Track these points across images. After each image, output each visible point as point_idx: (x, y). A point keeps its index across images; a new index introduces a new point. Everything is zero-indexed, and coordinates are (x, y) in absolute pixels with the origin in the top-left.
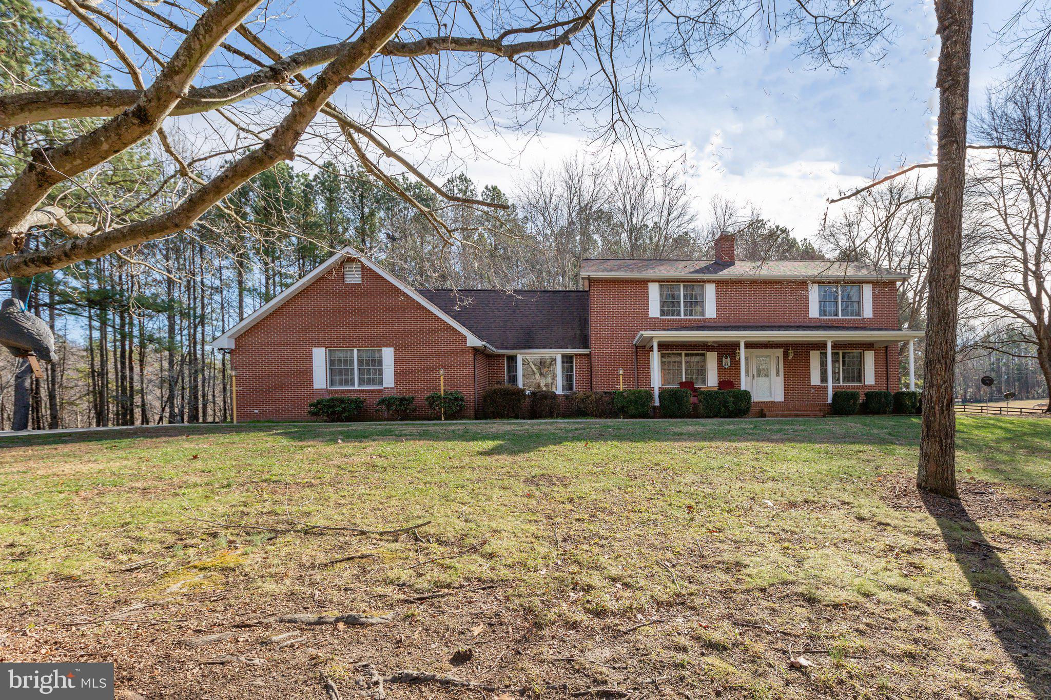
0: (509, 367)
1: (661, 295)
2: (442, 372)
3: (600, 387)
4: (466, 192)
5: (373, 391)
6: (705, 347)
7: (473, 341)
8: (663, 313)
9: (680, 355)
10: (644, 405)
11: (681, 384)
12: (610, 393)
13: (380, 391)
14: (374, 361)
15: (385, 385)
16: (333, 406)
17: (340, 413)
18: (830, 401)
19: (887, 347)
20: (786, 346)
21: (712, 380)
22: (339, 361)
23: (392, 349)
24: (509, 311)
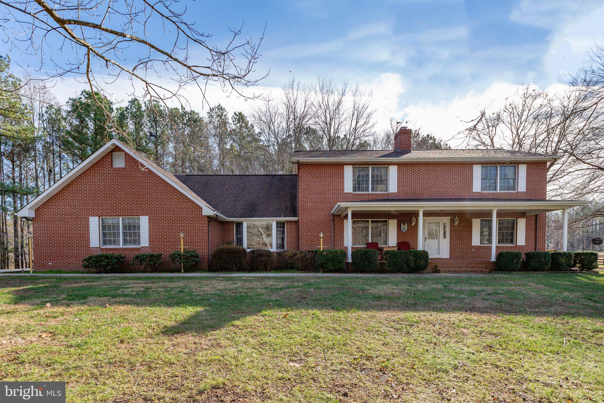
0: (237, 231)
1: (354, 175)
2: (182, 235)
3: (305, 247)
4: (221, 117)
5: (133, 249)
6: (388, 215)
7: (207, 211)
8: (354, 189)
9: (368, 222)
10: (340, 262)
11: (368, 244)
12: (312, 252)
13: (138, 249)
14: (134, 227)
15: (142, 245)
16: (101, 261)
17: (105, 267)
18: (493, 259)
19: (536, 216)
20: (453, 215)
21: (393, 241)
22: (109, 226)
23: (147, 217)
24: (239, 190)
